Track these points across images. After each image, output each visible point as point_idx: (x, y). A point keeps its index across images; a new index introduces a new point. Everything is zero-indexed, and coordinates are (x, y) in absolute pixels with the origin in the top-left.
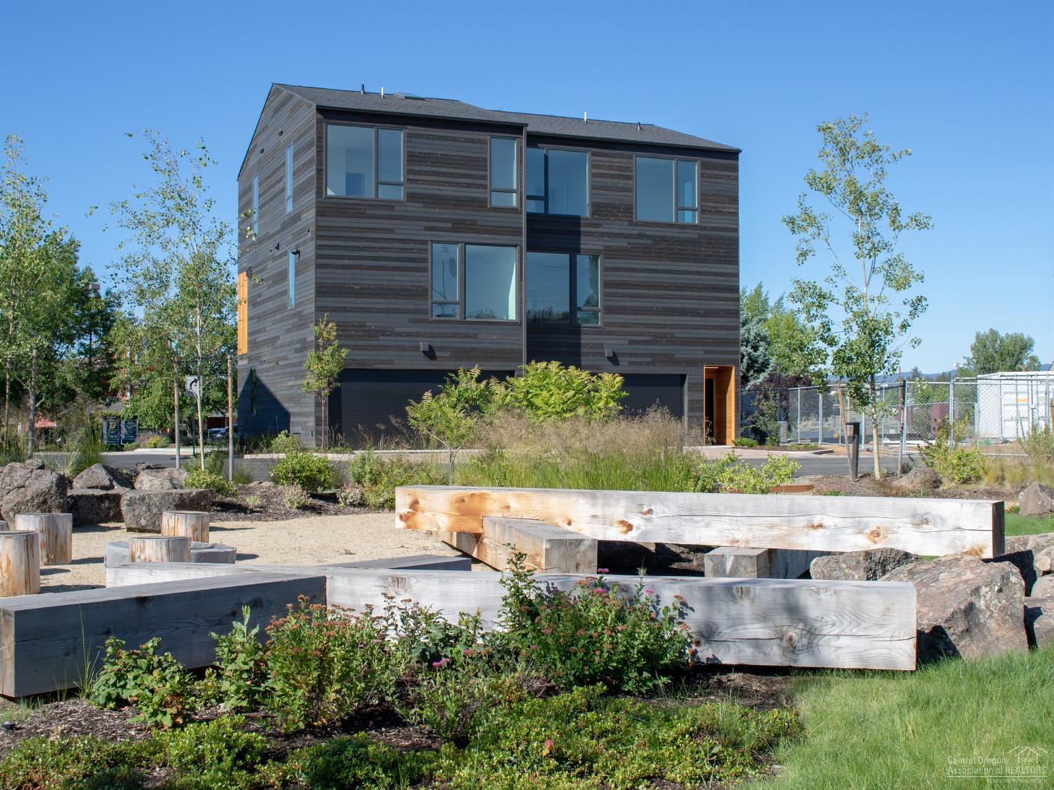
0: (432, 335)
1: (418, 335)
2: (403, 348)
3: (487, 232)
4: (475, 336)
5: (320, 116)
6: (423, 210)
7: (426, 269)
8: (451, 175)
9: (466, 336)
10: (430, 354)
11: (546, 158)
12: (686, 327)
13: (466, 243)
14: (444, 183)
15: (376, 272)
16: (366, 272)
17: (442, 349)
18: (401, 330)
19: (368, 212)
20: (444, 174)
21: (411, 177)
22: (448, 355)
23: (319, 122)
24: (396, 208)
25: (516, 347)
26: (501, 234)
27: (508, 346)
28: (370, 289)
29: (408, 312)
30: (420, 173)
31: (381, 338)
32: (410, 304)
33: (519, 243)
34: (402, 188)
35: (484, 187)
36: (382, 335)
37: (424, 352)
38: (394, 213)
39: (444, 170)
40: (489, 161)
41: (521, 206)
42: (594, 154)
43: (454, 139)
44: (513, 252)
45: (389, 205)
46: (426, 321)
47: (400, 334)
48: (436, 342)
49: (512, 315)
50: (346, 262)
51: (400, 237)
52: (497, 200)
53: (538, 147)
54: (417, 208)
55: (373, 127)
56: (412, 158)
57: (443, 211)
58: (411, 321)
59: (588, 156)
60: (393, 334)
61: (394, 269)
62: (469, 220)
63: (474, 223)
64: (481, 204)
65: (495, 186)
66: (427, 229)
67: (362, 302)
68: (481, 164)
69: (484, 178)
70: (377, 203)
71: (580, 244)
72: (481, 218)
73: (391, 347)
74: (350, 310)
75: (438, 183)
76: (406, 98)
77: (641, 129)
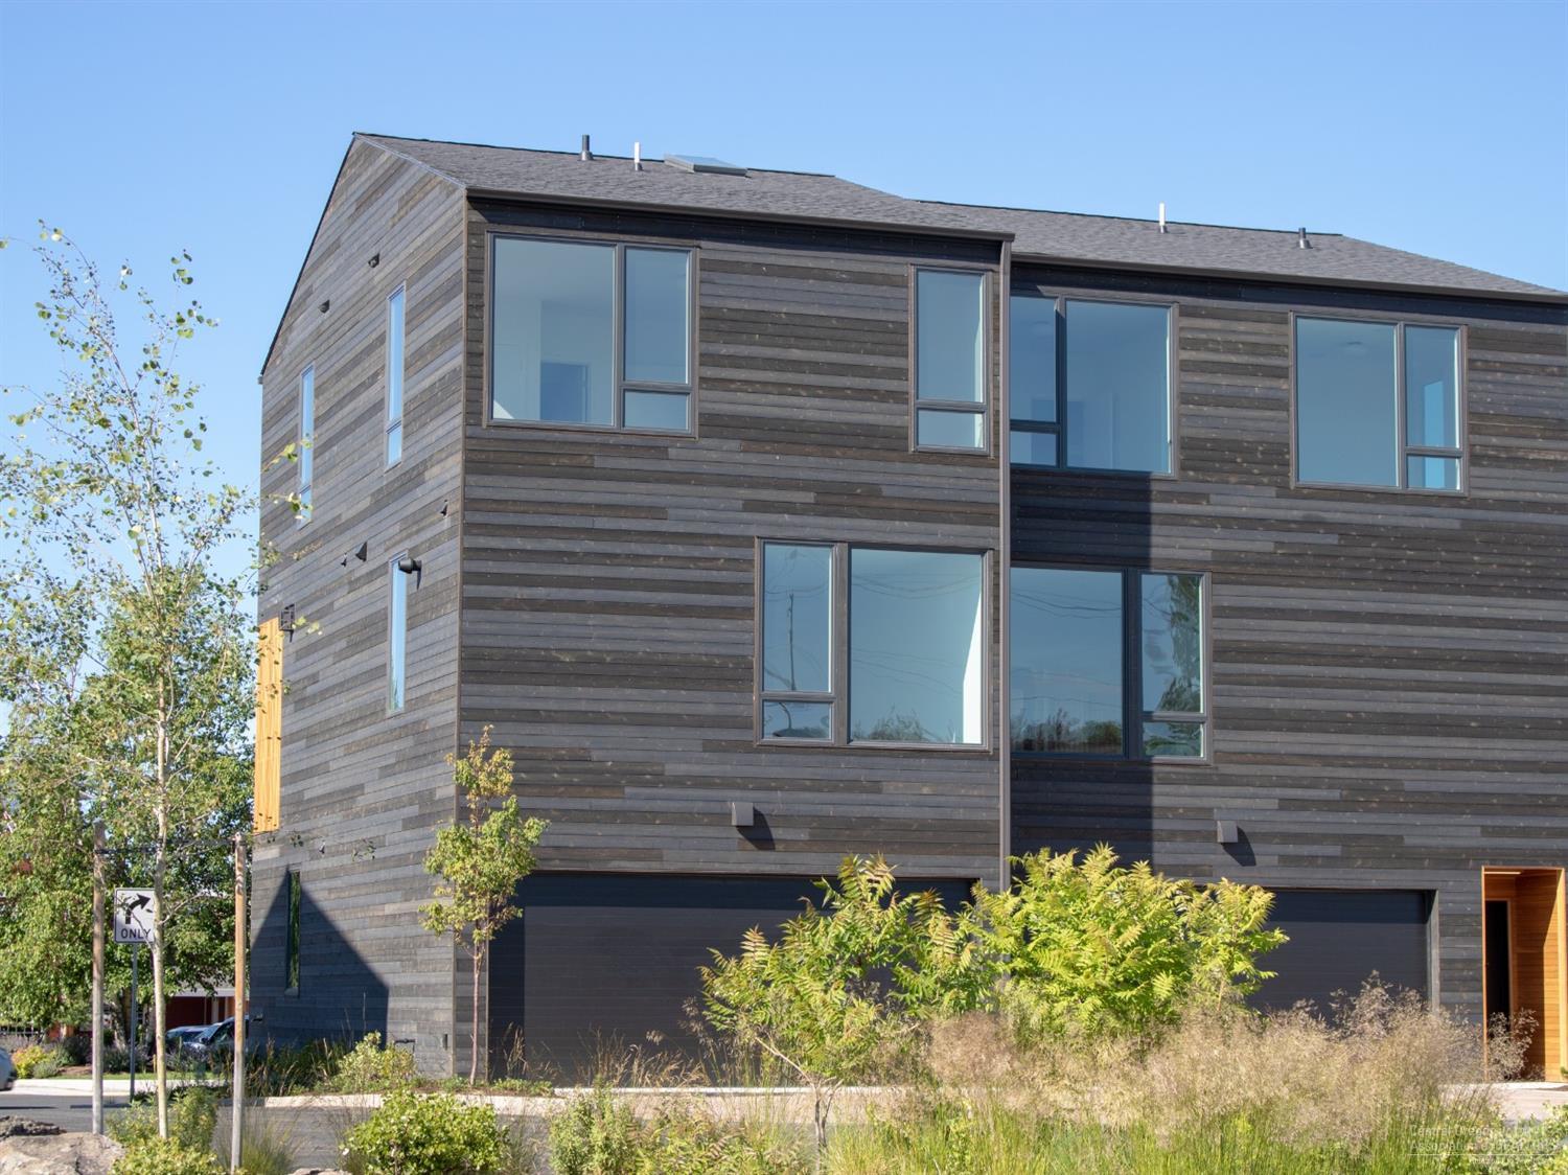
0: (763, 785)
1: (728, 783)
2: (686, 819)
3: (906, 515)
4: (875, 787)
5: (477, 217)
6: (740, 457)
7: (747, 612)
8: (815, 367)
9: (853, 786)
10: (758, 833)
11: (1061, 321)
12: (1432, 764)
13: (853, 545)
14: (796, 389)
15: (619, 619)
16: (593, 619)
17: (788, 820)
18: (682, 769)
19: (598, 462)
20: (797, 366)
21: (710, 372)
22: (804, 835)
23: (473, 231)
24: (672, 452)
25: (984, 815)
26: (944, 521)
27: (961, 814)
28: (601, 662)
29: (699, 722)
30: (735, 362)
31: (628, 790)
32: (707, 703)
33: (990, 543)
34: (687, 400)
35: (900, 397)
36: (631, 783)
37: (741, 828)
38: (667, 466)
39: (796, 354)
40: (911, 335)
41: (997, 446)
42: (1185, 312)
43: (824, 275)
44: (978, 566)
45: (653, 445)
46: (747, 748)
47: (679, 782)
48: (775, 803)
49: (972, 733)
50: (541, 592)
51: (681, 528)
52: (933, 433)
53: (1040, 295)
54: (725, 453)
55: (611, 244)
56: (712, 323)
57: (795, 460)
58: (709, 746)
59: (1170, 316)
60: (660, 779)
61: (664, 610)
62: (860, 484)
63: (873, 491)
64: (891, 443)
65: (928, 395)
66: (751, 506)
67: (582, 697)
68: (893, 338)
69: (900, 374)
70: (621, 439)
71: (1148, 546)
72: (889, 476)
73: (655, 813)
74: (550, 717)
75: (782, 388)
76: (698, 169)
77: (1307, 244)
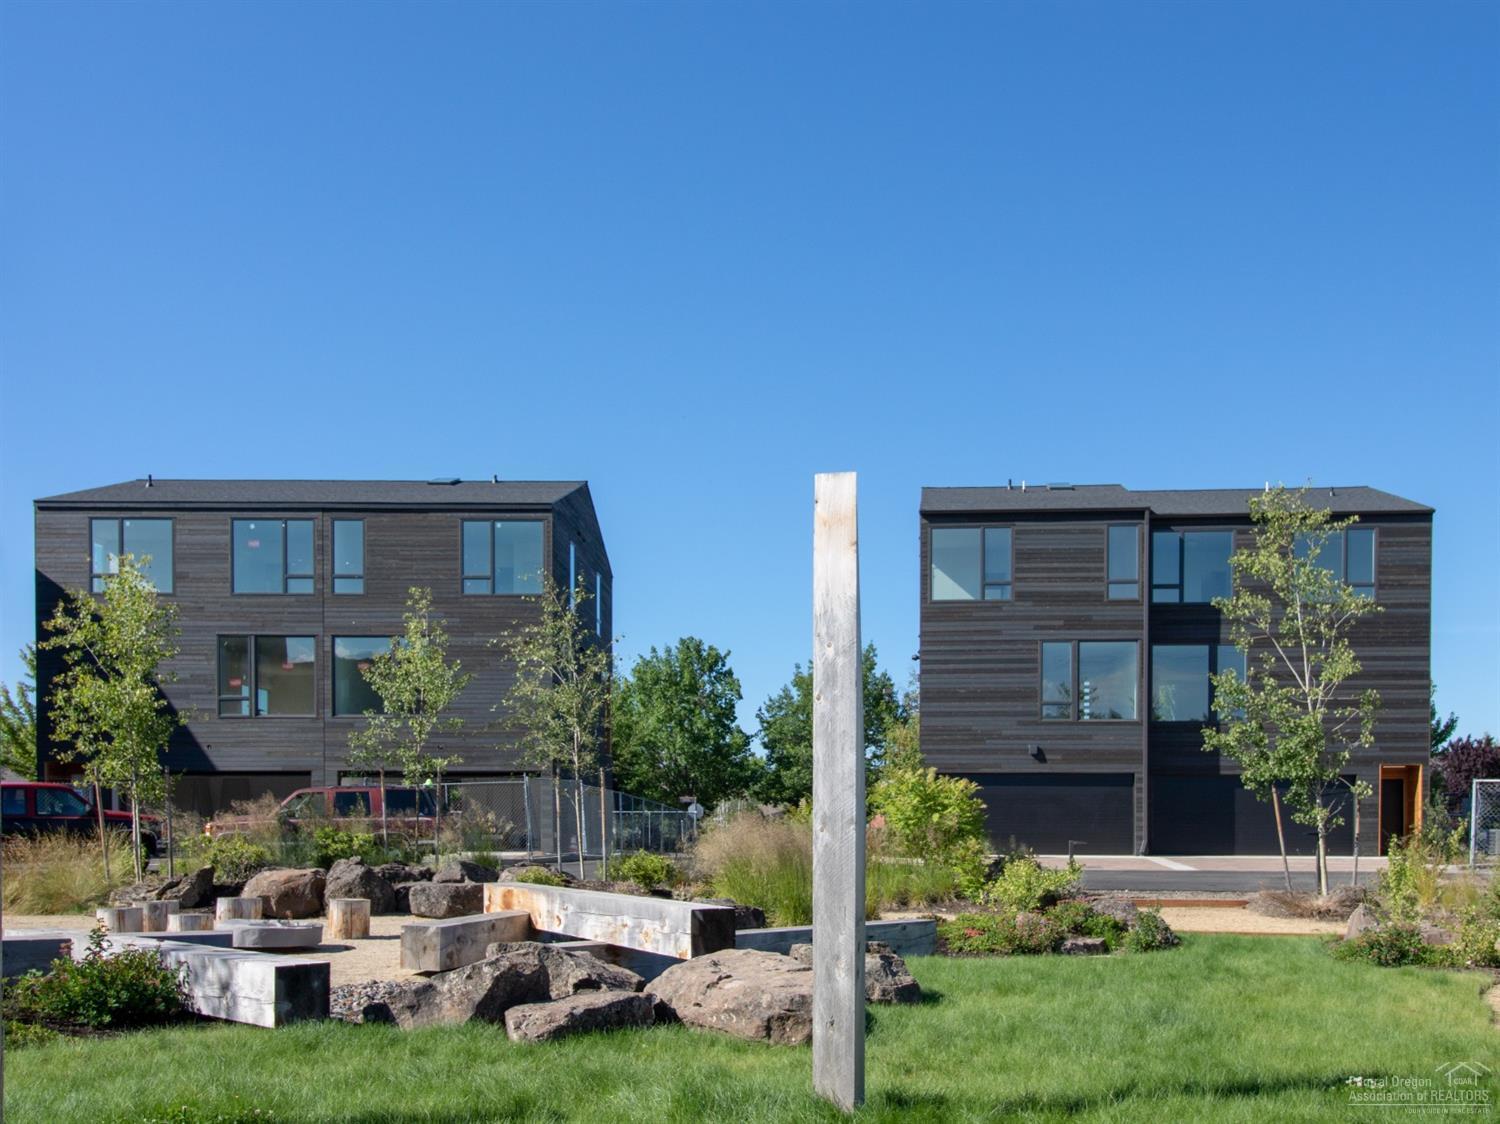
0: (1042, 738)
1: (1027, 738)
2: (1011, 752)
3: (1103, 627)
4: (1090, 737)
5: (925, 521)
6: (1033, 608)
7: (1034, 670)
8: (1064, 570)
9: (1080, 737)
10: (1040, 756)
11: (1182, 541)
13: (1080, 641)
14: (1056, 579)
15: (983, 675)
16: (973, 676)
17: (1052, 751)
18: (1008, 733)
19: (974, 615)
20: (1056, 570)
21: (1020, 575)
22: (1059, 757)
23: (923, 527)
24: (1004, 608)
25: (1136, 748)
26: (1119, 629)
27: (1127, 748)
28: (976, 692)
29: (1016, 714)
30: (1030, 570)
31: (988, 741)
32: (1019, 707)
33: (1139, 637)
34: (1009, 588)
35: (1100, 579)
36: (989, 739)
37: (1033, 755)
38: (1002, 614)
39: (1056, 565)
40: (1105, 553)
41: (1143, 596)
42: (1240, 532)
43: (1067, 532)
44: (1135, 647)
45: (996, 605)
46: (1037, 724)
47: (1007, 738)
48: (1045, 745)
49: (1135, 717)
50: (951, 666)
51: (1008, 638)
52: (1116, 593)
53: (1172, 531)
54: (1026, 607)
55: (979, 527)
56: (1021, 555)
57: (1054, 608)
58: (1020, 723)
59: (1233, 534)
60: (1000, 737)
61: (1001, 671)
62: (1083, 616)
63: (1089, 618)
64: (1098, 599)
65: (1112, 577)
66: (1037, 628)
67: (969, 706)
68: (1098, 555)
69: (1100, 570)
70: (983, 605)
71: (1219, 634)
72: (1097, 613)
73: (999, 750)
74: (957, 714)
75: (1050, 579)
76: (1052, 489)
77: (1334, 494)
